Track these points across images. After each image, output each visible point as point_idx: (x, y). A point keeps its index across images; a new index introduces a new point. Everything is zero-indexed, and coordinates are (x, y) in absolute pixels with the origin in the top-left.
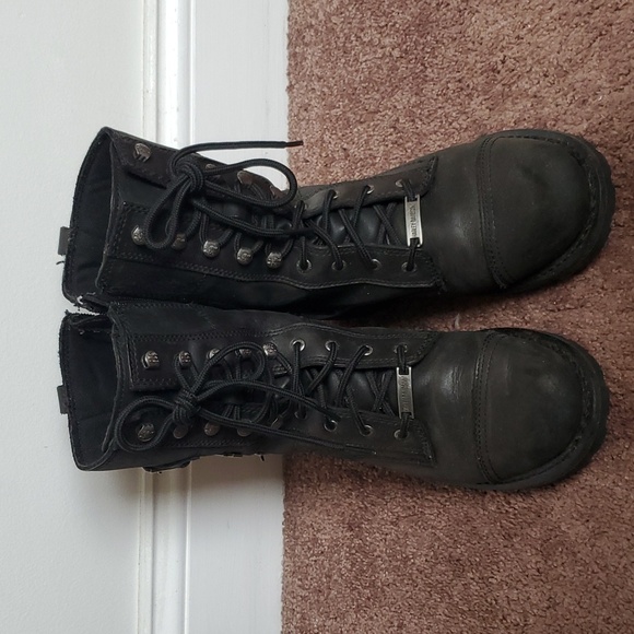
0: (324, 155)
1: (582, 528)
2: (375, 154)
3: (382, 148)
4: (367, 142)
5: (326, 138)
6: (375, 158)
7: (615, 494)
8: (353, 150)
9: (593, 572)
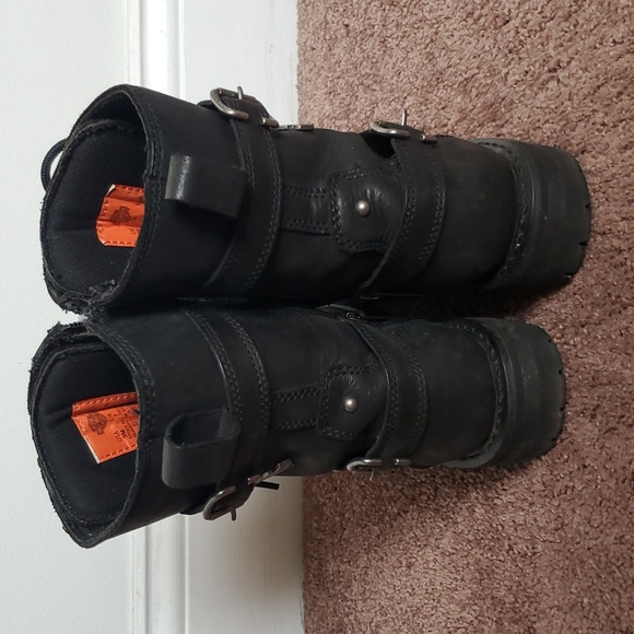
0: (327, 37)
1: (589, 427)
2: (373, 22)
3: (380, 13)
4: (366, 10)
5: (329, 18)
6: (374, 26)
7: (625, 379)
8: (353, 23)
9: (602, 480)
